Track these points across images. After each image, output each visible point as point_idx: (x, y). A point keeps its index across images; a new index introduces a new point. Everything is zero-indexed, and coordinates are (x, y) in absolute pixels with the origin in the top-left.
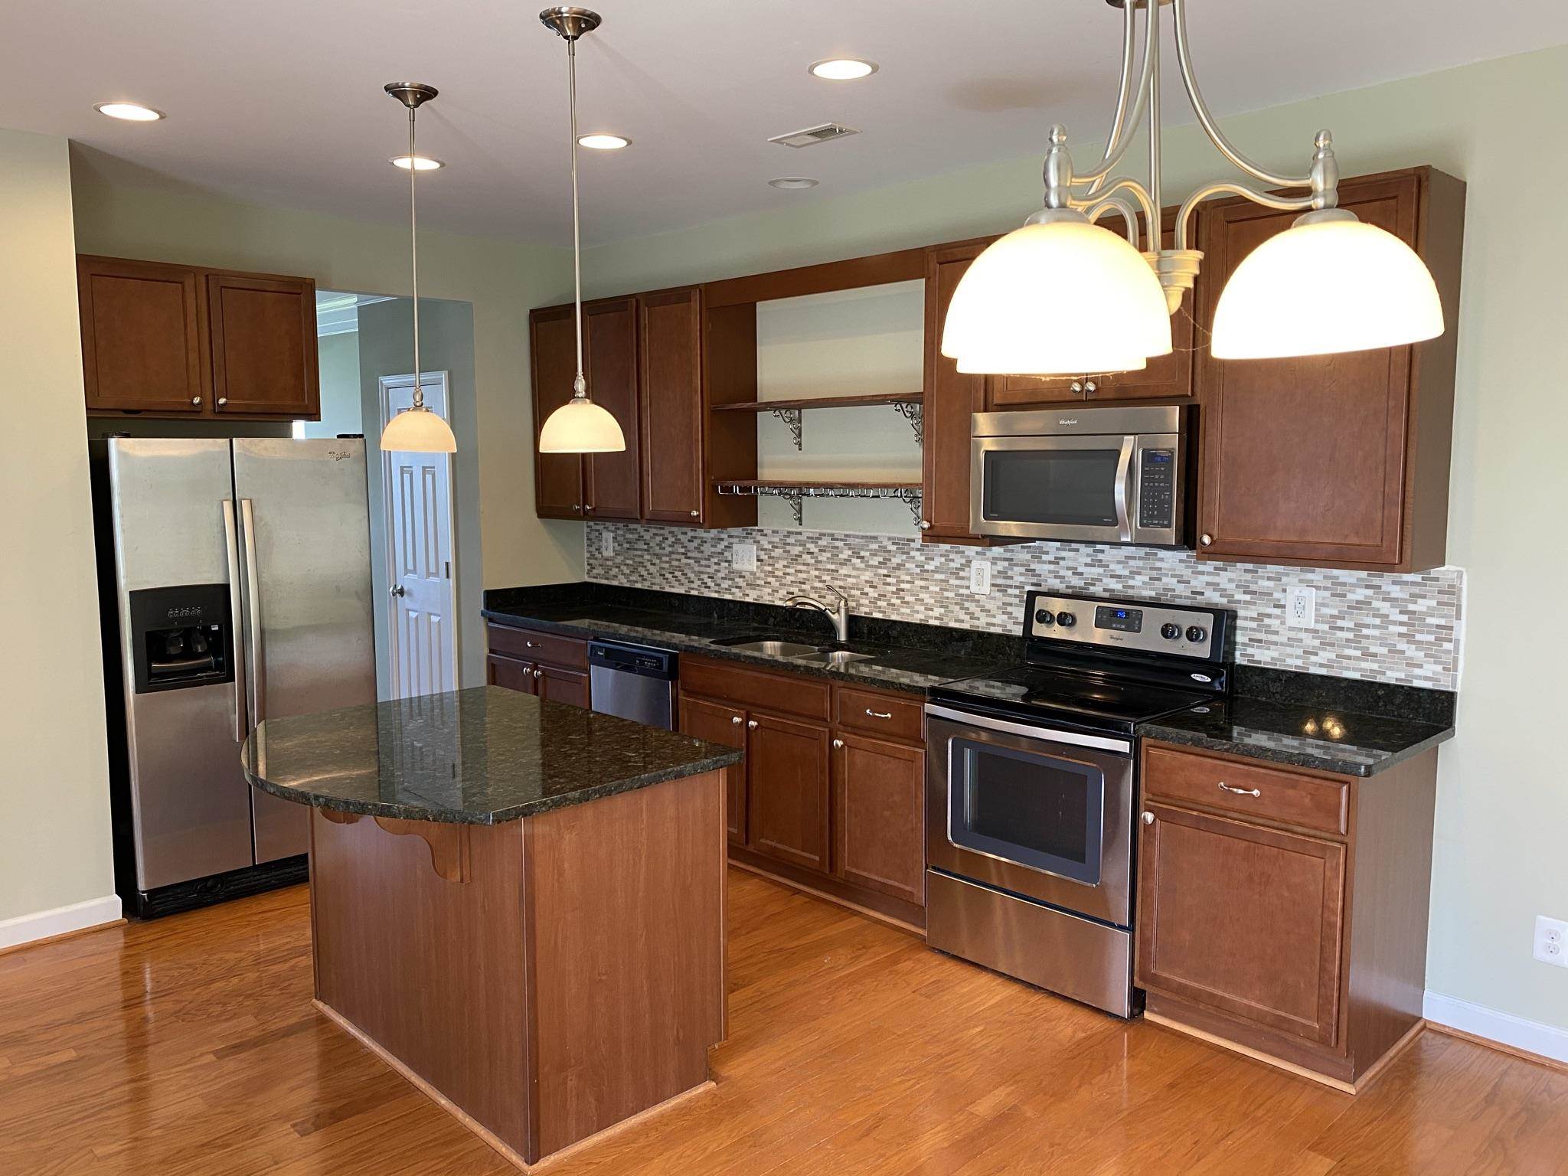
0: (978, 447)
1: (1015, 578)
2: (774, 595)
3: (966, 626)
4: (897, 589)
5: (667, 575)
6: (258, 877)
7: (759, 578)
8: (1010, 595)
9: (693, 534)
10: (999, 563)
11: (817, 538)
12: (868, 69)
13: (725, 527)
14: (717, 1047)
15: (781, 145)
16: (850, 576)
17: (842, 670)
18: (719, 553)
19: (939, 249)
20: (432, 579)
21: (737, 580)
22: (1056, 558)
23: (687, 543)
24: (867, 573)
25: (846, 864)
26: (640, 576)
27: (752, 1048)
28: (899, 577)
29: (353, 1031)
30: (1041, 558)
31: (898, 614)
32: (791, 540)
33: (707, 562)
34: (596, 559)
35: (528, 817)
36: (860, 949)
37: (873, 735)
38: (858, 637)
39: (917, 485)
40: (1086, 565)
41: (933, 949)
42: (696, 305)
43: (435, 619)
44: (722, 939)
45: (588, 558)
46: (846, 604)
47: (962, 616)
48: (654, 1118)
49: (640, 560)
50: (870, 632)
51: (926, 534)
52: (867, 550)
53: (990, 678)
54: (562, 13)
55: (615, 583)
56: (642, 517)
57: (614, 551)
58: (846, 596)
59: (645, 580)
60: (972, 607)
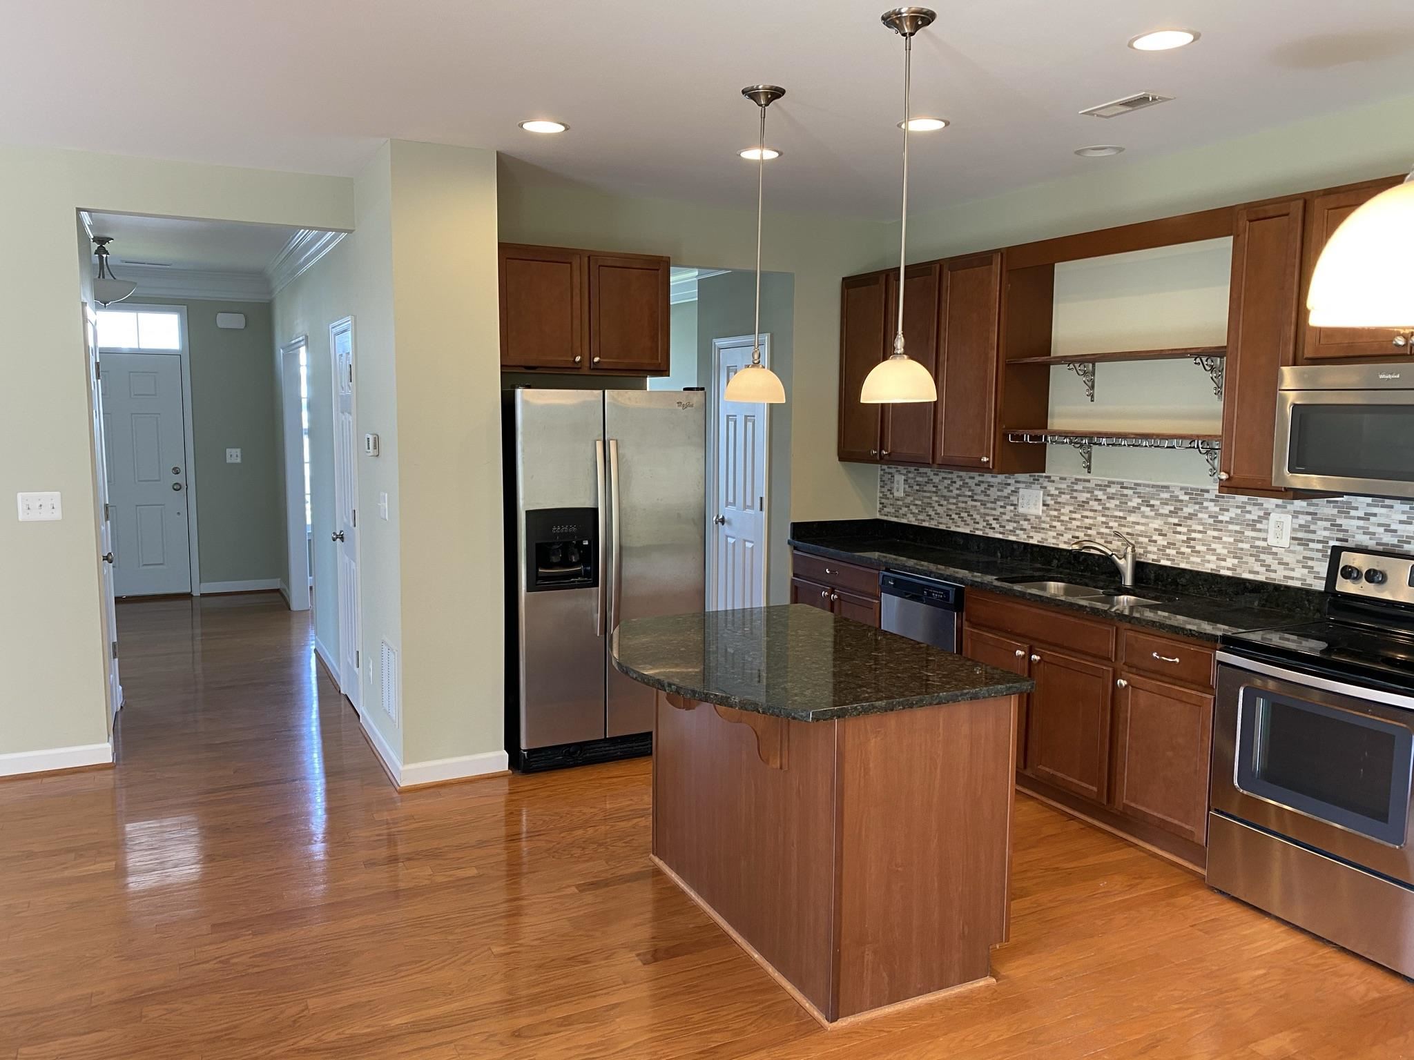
0: (1284, 400)
1: (1319, 533)
2: (1058, 538)
3: (1261, 578)
4: (1188, 539)
5: (954, 516)
6: (607, 748)
7: (1044, 522)
8: (1312, 550)
9: (981, 479)
10: (1300, 516)
11: (1106, 486)
12: (1189, 38)
13: (1013, 473)
14: (998, 947)
15: (1092, 117)
16: (1138, 524)
17: (1127, 612)
18: (1005, 497)
19: (1249, 207)
20: (748, 511)
21: (1021, 522)
22: (1366, 514)
23: (973, 487)
24: (1156, 521)
25: (1125, 798)
26: (928, 515)
27: (1030, 953)
28: (1191, 526)
29: (682, 885)
30: (1349, 513)
31: (1187, 563)
32: (1079, 487)
33: (993, 505)
34: (888, 499)
35: (841, 719)
36: (1136, 878)
37: (1158, 677)
38: (1144, 583)
39: (1216, 436)
40: (1401, 522)
41: (1212, 889)
42: (996, 267)
43: (749, 545)
44: (1007, 850)
45: (880, 498)
46: (1133, 551)
47: (1257, 567)
48: (939, 1001)
49: (928, 501)
50: (1157, 579)
51: (1224, 485)
52: (1157, 499)
53: (1286, 631)
54: (901, 13)
55: (904, 521)
56: (933, 462)
57: (904, 492)
58: (1133, 542)
59: (933, 519)
60: (1269, 559)
